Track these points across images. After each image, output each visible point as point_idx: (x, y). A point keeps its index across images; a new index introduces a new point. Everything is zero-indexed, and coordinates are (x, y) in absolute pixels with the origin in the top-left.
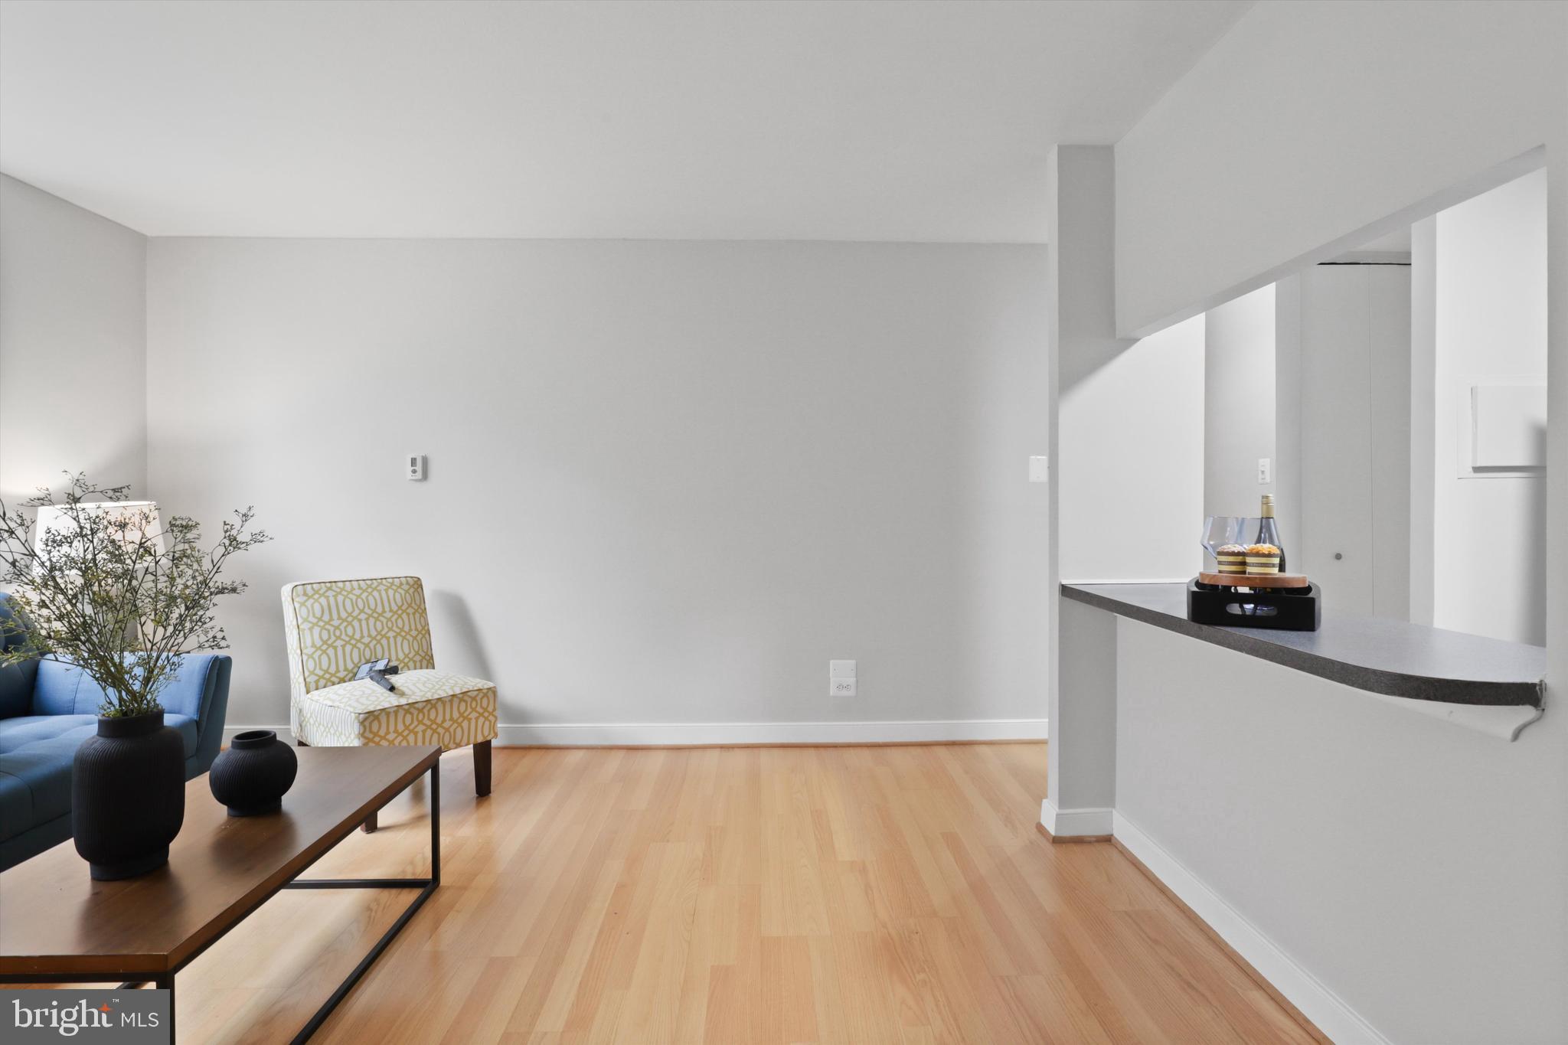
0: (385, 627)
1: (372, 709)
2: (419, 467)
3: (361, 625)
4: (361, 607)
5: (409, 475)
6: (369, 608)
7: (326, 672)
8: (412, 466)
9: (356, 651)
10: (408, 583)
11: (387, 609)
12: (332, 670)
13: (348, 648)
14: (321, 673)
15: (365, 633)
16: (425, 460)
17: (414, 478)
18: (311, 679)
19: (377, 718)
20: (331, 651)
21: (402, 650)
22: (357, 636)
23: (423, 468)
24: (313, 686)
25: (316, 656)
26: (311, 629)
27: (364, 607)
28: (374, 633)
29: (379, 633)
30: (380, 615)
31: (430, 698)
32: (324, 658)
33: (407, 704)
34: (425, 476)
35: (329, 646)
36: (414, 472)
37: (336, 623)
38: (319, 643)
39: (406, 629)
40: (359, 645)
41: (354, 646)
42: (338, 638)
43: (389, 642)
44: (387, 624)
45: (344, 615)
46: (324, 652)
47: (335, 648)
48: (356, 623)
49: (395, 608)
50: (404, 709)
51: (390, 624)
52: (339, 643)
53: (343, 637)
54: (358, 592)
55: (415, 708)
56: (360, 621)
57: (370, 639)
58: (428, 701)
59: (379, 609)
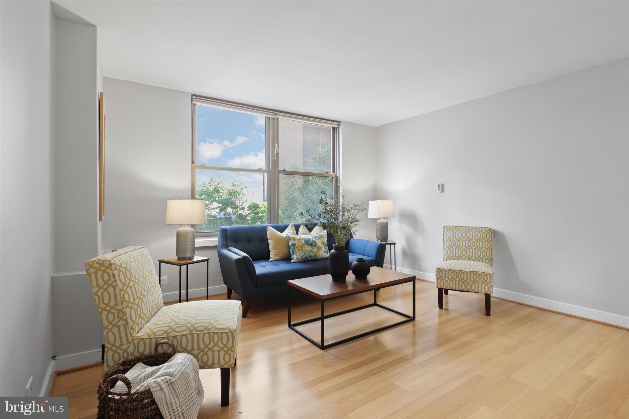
0: (472, 245)
1: (441, 268)
2: (440, 188)
3: (463, 242)
4: (464, 236)
5: (438, 191)
6: (467, 237)
7: (449, 256)
8: (438, 187)
9: (460, 251)
10: (485, 230)
11: (474, 238)
12: (451, 255)
13: (457, 249)
14: (448, 256)
15: (464, 245)
16: (443, 185)
17: (439, 191)
18: (445, 257)
19: (441, 271)
20: (451, 249)
21: (478, 254)
22: (461, 246)
23: (442, 188)
24: (445, 259)
25: (447, 250)
26: (447, 241)
27: (465, 236)
28: (467, 246)
29: (469, 246)
30: (471, 240)
31: (462, 270)
32: (449, 251)
33: (453, 270)
34: (443, 191)
35: (451, 247)
36: (439, 189)
37: (454, 240)
38: (448, 246)
39: (481, 246)
40: (461, 249)
41: (459, 249)
42: (454, 245)
43: (472, 250)
44: (453, 243)
45: (457, 238)
46: (449, 249)
47: (453, 248)
48: (461, 241)
49: (477, 238)
50: (451, 271)
51: (474, 244)
52: (454, 247)
53: (456, 245)
54: (464, 231)
55: (455, 272)
56: (463, 241)
57: (465, 248)
58: (461, 271)
59: (471, 238)
